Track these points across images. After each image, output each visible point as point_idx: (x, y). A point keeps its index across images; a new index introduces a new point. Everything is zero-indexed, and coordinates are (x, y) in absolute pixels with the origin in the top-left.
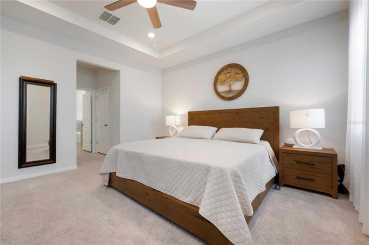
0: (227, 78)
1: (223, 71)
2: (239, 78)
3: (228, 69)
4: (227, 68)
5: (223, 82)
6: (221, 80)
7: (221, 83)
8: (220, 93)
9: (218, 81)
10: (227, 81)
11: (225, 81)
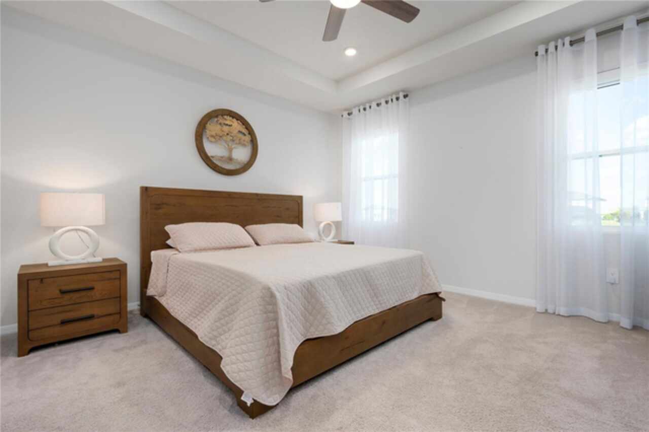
0: (226, 134)
1: (217, 117)
2: (244, 141)
3: (225, 117)
4: (225, 115)
5: (217, 138)
6: (213, 133)
7: (213, 140)
8: (211, 158)
9: (206, 132)
10: (224, 138)
11: (221, 137)
